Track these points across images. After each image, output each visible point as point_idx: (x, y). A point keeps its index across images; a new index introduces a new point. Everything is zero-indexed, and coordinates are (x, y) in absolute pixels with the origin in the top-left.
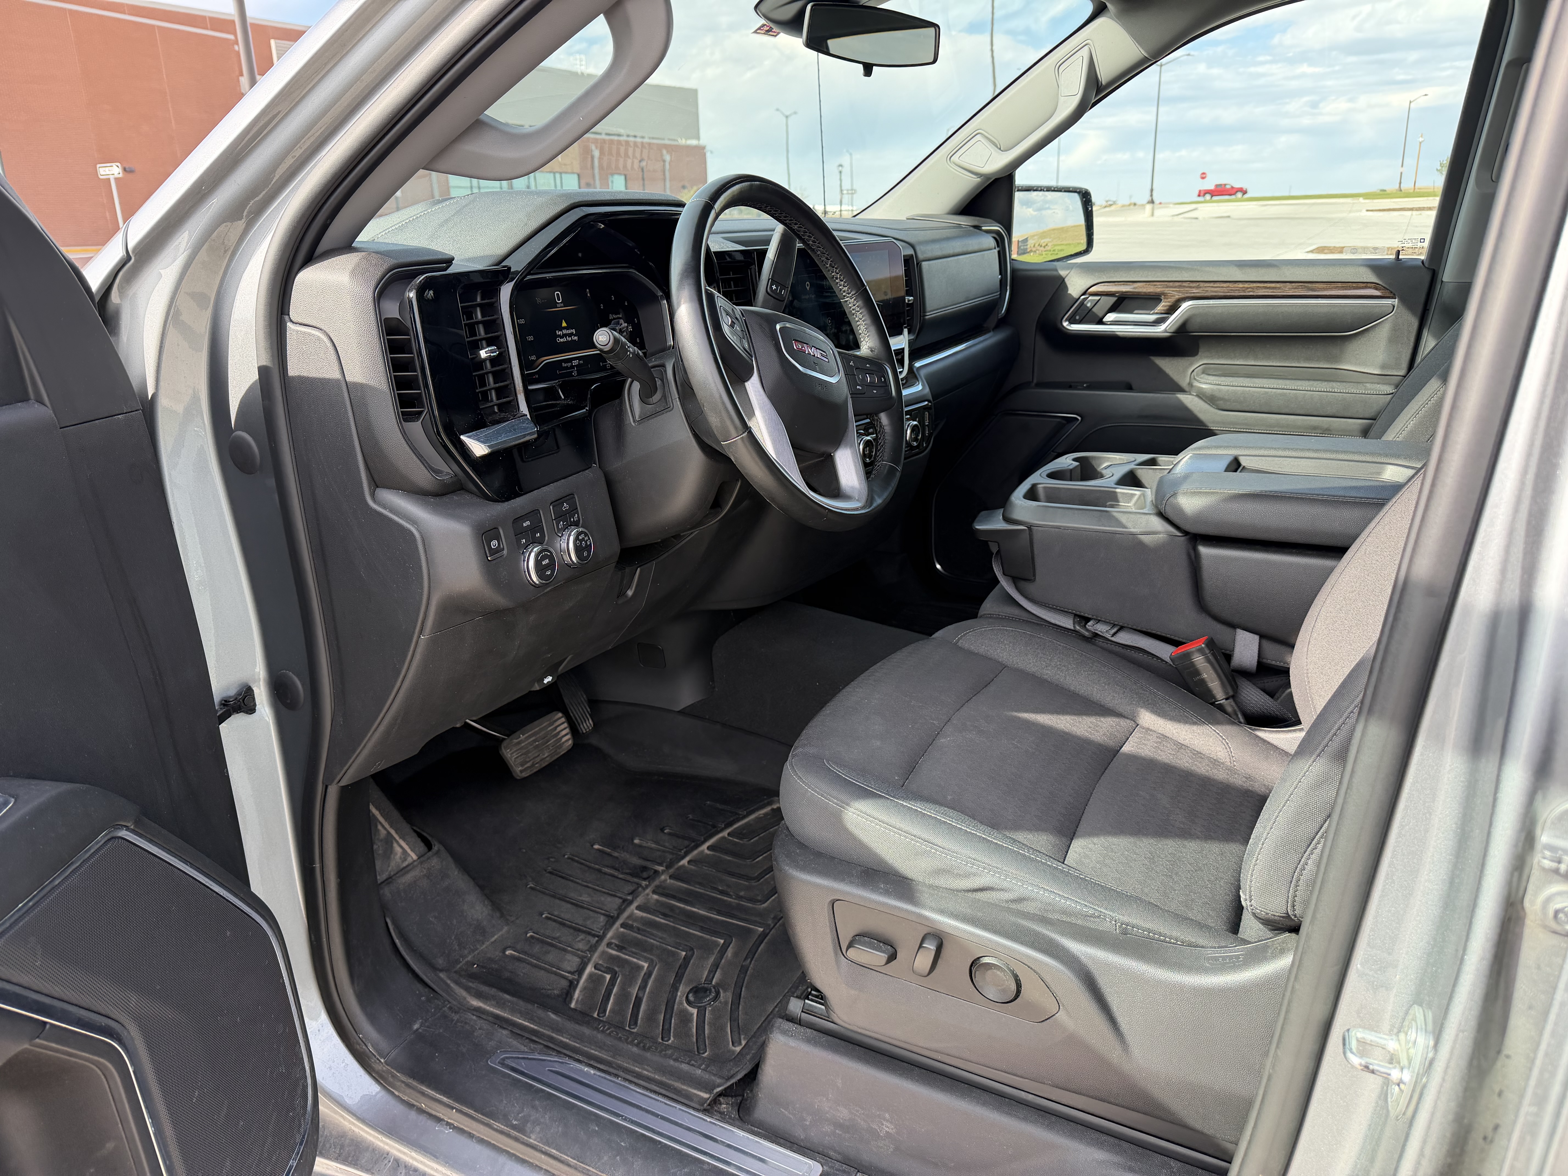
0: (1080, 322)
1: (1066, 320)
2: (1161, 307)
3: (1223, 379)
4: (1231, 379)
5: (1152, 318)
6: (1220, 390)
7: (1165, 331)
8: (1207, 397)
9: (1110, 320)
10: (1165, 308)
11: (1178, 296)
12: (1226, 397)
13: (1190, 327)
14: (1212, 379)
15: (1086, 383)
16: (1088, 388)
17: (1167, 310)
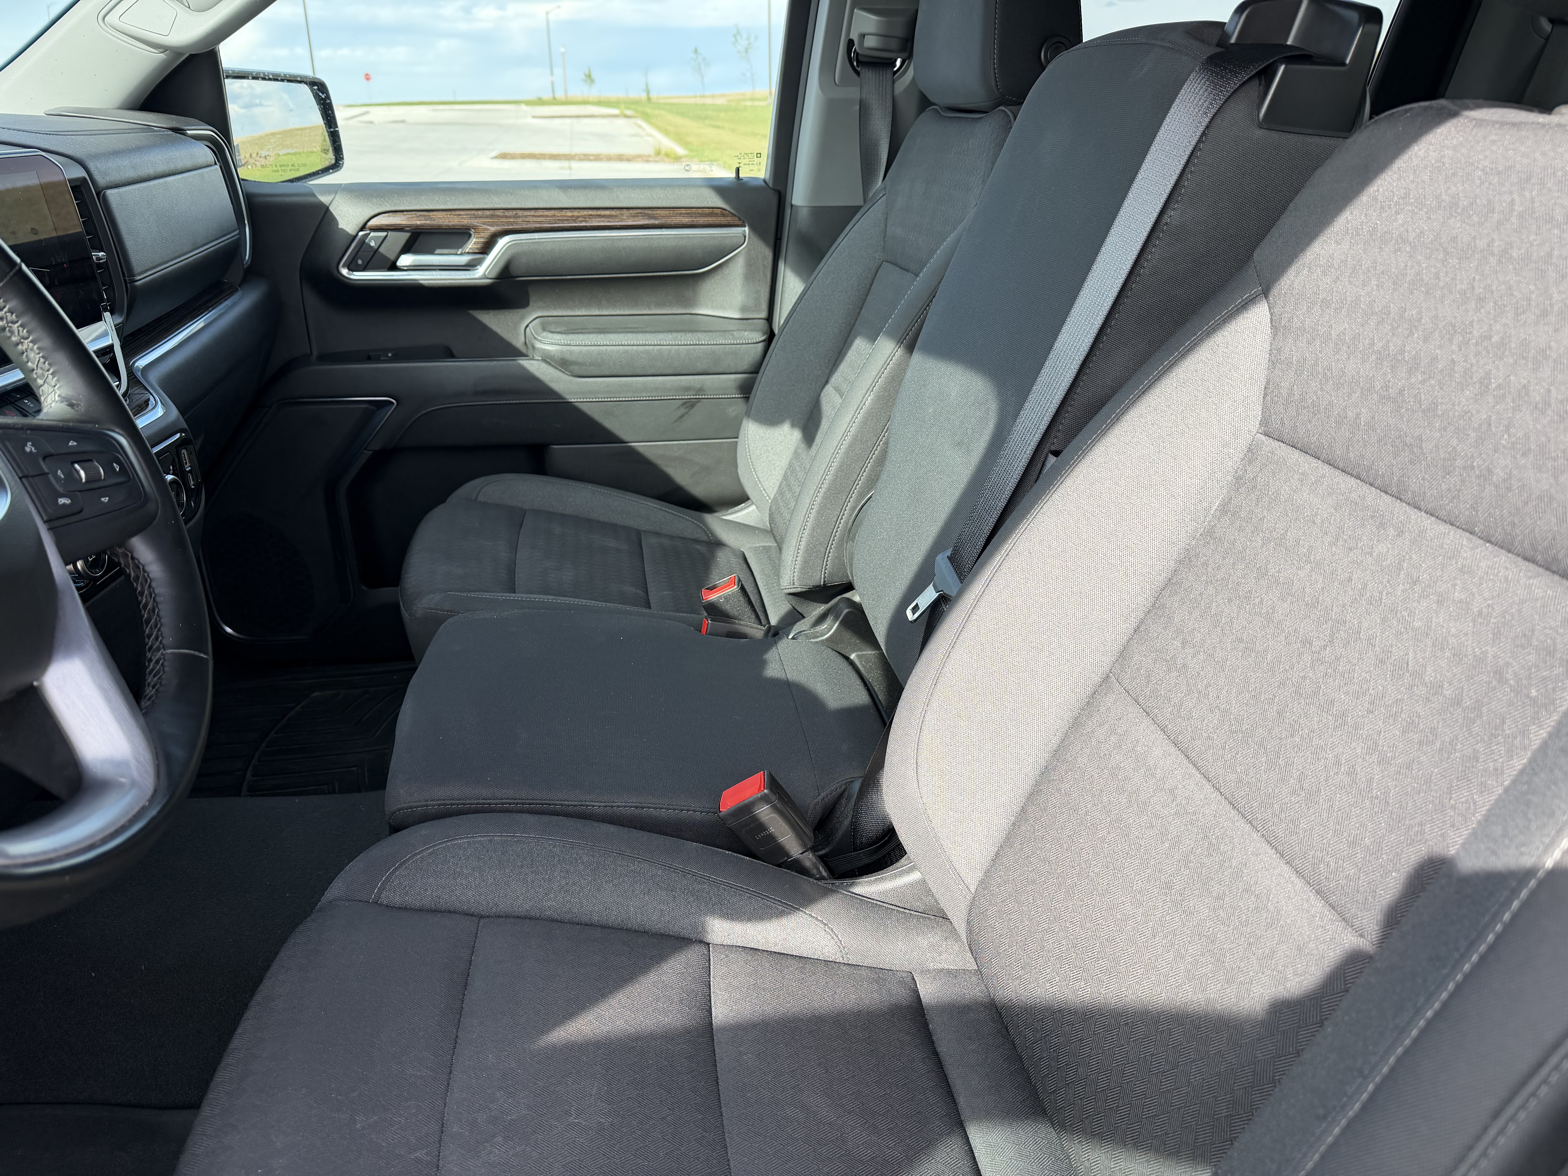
0: (364, 269)
1: (344, 266)
2: (473, 244)
3: (571, 336)
4: (581, 336)
5: (464, 260)
6: (571, 352)
7: (484, 277)
8: (556, 362)
9: (407, 264)
10: (479, 246)
11: (493, 229)
12: (581, 360)
13: (514, 270)
14: (557, 337)
15: (390, 350)
16: (395, 359)
17: (482, 248)
